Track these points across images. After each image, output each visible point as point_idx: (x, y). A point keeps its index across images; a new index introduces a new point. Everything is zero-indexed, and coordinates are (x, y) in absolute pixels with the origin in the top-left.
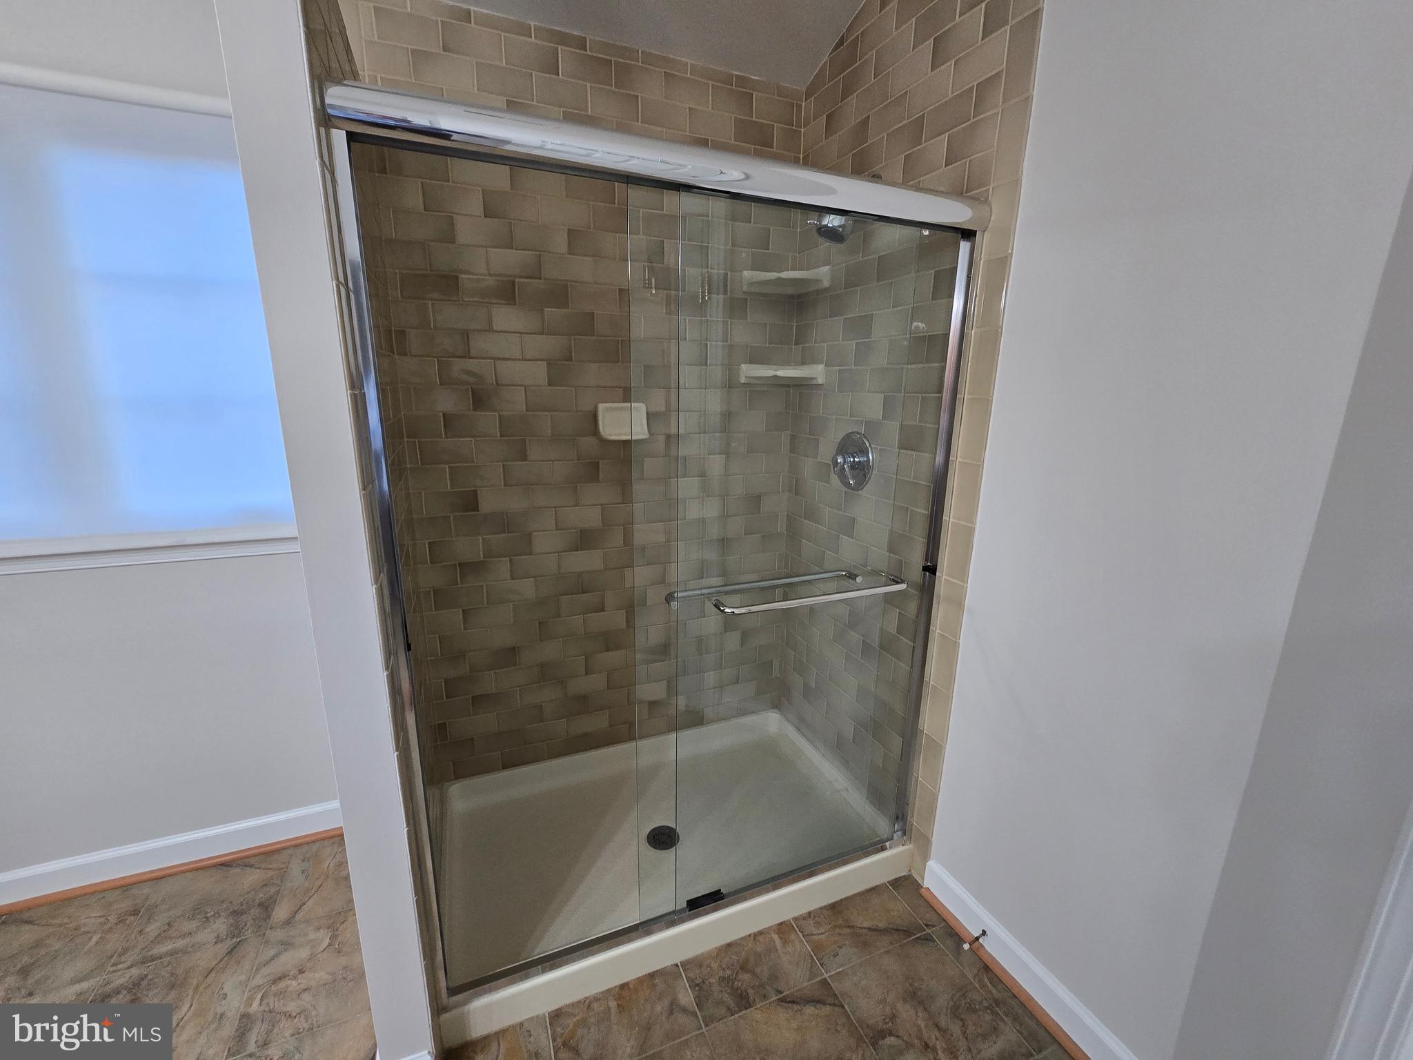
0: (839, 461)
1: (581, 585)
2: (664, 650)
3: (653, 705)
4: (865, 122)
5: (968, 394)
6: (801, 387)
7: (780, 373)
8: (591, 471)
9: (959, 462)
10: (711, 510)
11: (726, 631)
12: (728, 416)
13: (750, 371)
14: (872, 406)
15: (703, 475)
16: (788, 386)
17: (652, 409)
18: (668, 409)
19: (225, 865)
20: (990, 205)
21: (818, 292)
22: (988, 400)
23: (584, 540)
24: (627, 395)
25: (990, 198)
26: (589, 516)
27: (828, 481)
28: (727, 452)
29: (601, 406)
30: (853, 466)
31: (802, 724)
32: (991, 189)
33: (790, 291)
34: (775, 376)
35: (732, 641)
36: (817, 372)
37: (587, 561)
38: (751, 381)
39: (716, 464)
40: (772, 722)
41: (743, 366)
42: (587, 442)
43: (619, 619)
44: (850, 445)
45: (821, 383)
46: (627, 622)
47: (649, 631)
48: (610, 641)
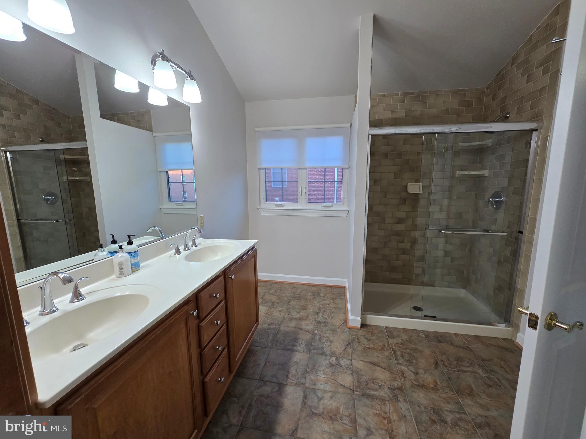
0: (490, 200)
1: (398, 234)
2: (422, 259)
3: (417, 275)
4: (505, 97)
5: (536, 176)
6: (479, 177)
7: (471, 173)
8: (404, 201)
9: (532, 198)
10: (443, 216)
11: (445, 257)
12: (451, 187)
13: (459, 173)
14: (505, 183)
15: (441, 205)
16: (475, 177)
17: (424, 185)
18: (430, 185)
19: (309, 285)
20: (543, 122)
21: (487, 147)
22: (542, 178)
23: (400, 221)
24: (417, 181)
25: (543, 119)
26: (402, 214)
27: (488, 207)
28: (450, 199)
29: (409, 184)
30: (496, 202)
31: (474, 293)
32: (543, 118)
33: (477, 147)
34: (469, 174)
35: (448, 260)
36: (486, 173)
37: (401, 227)
38: (459, 176)
39: (445, 202)
40: (462, 293)
41: (457, 172)
42: (404, 194)
43: (408, 246)
44: (497, 195)
45: (487, 176)
46: (411, 247)
47: (419, 251)
48: (404, 252)
